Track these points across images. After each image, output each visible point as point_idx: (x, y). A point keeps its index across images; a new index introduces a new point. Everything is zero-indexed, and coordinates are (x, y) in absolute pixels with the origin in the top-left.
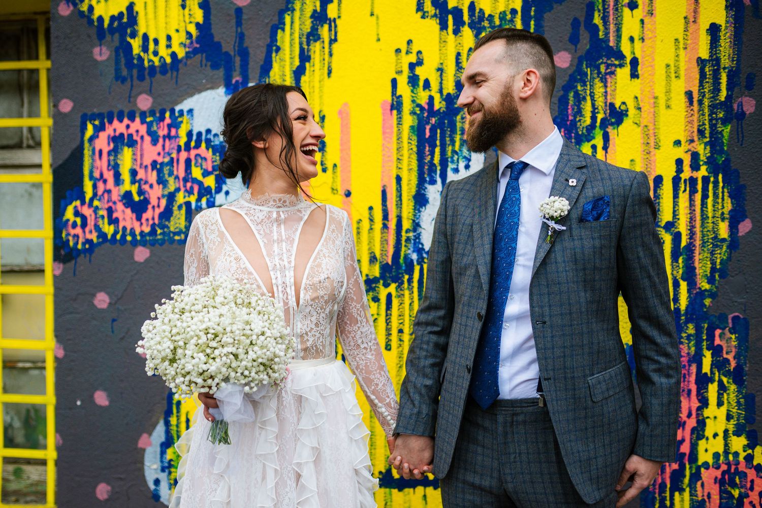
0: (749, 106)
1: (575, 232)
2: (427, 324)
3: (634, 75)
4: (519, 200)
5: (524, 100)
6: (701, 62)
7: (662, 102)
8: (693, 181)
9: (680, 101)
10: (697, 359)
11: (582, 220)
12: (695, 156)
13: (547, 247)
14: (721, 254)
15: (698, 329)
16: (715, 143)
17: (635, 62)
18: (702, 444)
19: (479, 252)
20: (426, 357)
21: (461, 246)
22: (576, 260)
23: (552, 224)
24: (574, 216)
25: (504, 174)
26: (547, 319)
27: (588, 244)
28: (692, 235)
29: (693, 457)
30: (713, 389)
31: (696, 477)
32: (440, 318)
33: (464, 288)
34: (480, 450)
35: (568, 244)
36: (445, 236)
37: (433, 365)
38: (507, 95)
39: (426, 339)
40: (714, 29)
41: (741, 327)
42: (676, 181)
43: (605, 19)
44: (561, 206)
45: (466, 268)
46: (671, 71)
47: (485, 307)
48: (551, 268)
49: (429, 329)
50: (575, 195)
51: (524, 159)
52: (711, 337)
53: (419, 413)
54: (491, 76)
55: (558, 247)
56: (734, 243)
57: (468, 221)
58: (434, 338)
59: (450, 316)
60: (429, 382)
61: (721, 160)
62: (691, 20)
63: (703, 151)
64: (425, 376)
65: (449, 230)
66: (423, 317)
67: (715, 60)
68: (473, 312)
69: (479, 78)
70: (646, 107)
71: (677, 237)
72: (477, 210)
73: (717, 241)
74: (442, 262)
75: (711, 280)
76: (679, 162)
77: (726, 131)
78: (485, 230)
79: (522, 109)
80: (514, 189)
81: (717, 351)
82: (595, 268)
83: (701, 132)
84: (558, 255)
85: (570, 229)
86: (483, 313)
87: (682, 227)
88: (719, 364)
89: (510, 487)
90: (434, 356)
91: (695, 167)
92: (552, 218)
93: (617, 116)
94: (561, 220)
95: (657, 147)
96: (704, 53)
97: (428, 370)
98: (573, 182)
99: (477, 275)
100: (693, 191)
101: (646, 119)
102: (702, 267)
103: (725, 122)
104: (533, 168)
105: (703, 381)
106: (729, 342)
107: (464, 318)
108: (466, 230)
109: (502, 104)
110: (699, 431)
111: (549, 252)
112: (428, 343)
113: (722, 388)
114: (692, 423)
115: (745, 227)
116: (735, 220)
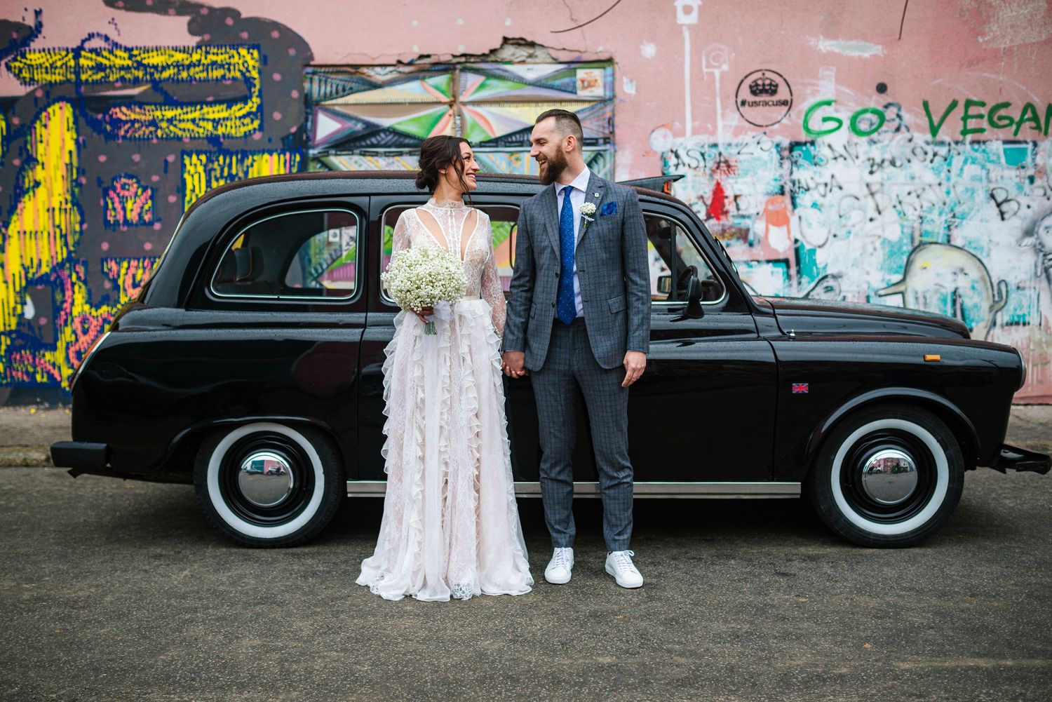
0: (84, 181)
1: (598, 222)
2: (520, 286)
3: (43, 168)
4: (571, 207)
5: (569, 152)
6: (67, 165)
7: (53, 180)
8: (66, 210)
9: (60, 179)
10: (70, 276)
11: (602, 215)
12: (66, 200)
13: (584, 230)
14: (77, 236)
15: (70, 265)
16: (73, 194)
17: (43, 164)
18: (74, 309)
19: (552, 239)
20: (520, 305)
21: (540, 237)
22: (599, 237)
23: (586, 217)
24: (598, 213)
25: (559, 194)
26: (585, 269)
27: (605, 227)
28: (66, 229)
29: (71, 313)
30: (76, 288)
31: (72, 321)
32: (527, 282)
33: (544, 260)
34: (558, 349)
35: (595, 228)
36: (527, 232)
37: (525, 310)
38: (559, 150)
39: (519, 294)
40: (70, 152)
41: (85, 264)
42: (60, 209)
43: (32, 147)
44: (591, 207)
45: (545, 248)
46: (56, 167)
47: (559, 269)
48: (587, 241)
49: (521, 289)
50: (599, 201)
51: (571, 185)
52: (75, 268)
53: (517, 339)
54: (549, 139)
55: (590, 230)
56: (81, 232)
57: (542, 222)
58: (524, 294)
59: (533, 279)
60: (523, 320)
61: (75, 201)
62: (62, 148)
63: (69, 198)
64: (520, 316)
65: (529, 230)
66: (516, 283)
67: (71, 164)
68: (552, 273)
69: (542, 141)
70: (48, 181)
71: (61, 230)
72: (547, 216)
73: (75, 232)
74: (527, 249)
75: (74, 246)
76: (61, 202)
77: (77, 190)
78: (554, 227)
79: (567, 157)
80: (567, 202)
81: (77, 273)
82: (610, 240)
83: (68, 191)
84: (590, 234)
85: (596, 220)
86: (559, 272)
87: (63, 227)
88: (79, 278)
89: (576, 368)
90: (525, 305)
91: (67, 203)
92: (587, 214)
93: (37, 184)
94: (592, 215)
95: (52, 195)
96: (67, 161)
97: (522, 313)
98: (597, 195)
99: (553, 251)
100: (66, 212)
101: (48, 185)
102: (71, 241)
103: (76, 186)
104: (577, 189)
105: (73, 284)
106: (81, 269)
107: (546, 278)
108: (541, 228)
109: (557, 156)
110: (72, 304)
111: (585, 233)
112: (521, 297)
113: (80, 287)
114: (70, 301)
115: (85, 226)
116: (81, 223)
